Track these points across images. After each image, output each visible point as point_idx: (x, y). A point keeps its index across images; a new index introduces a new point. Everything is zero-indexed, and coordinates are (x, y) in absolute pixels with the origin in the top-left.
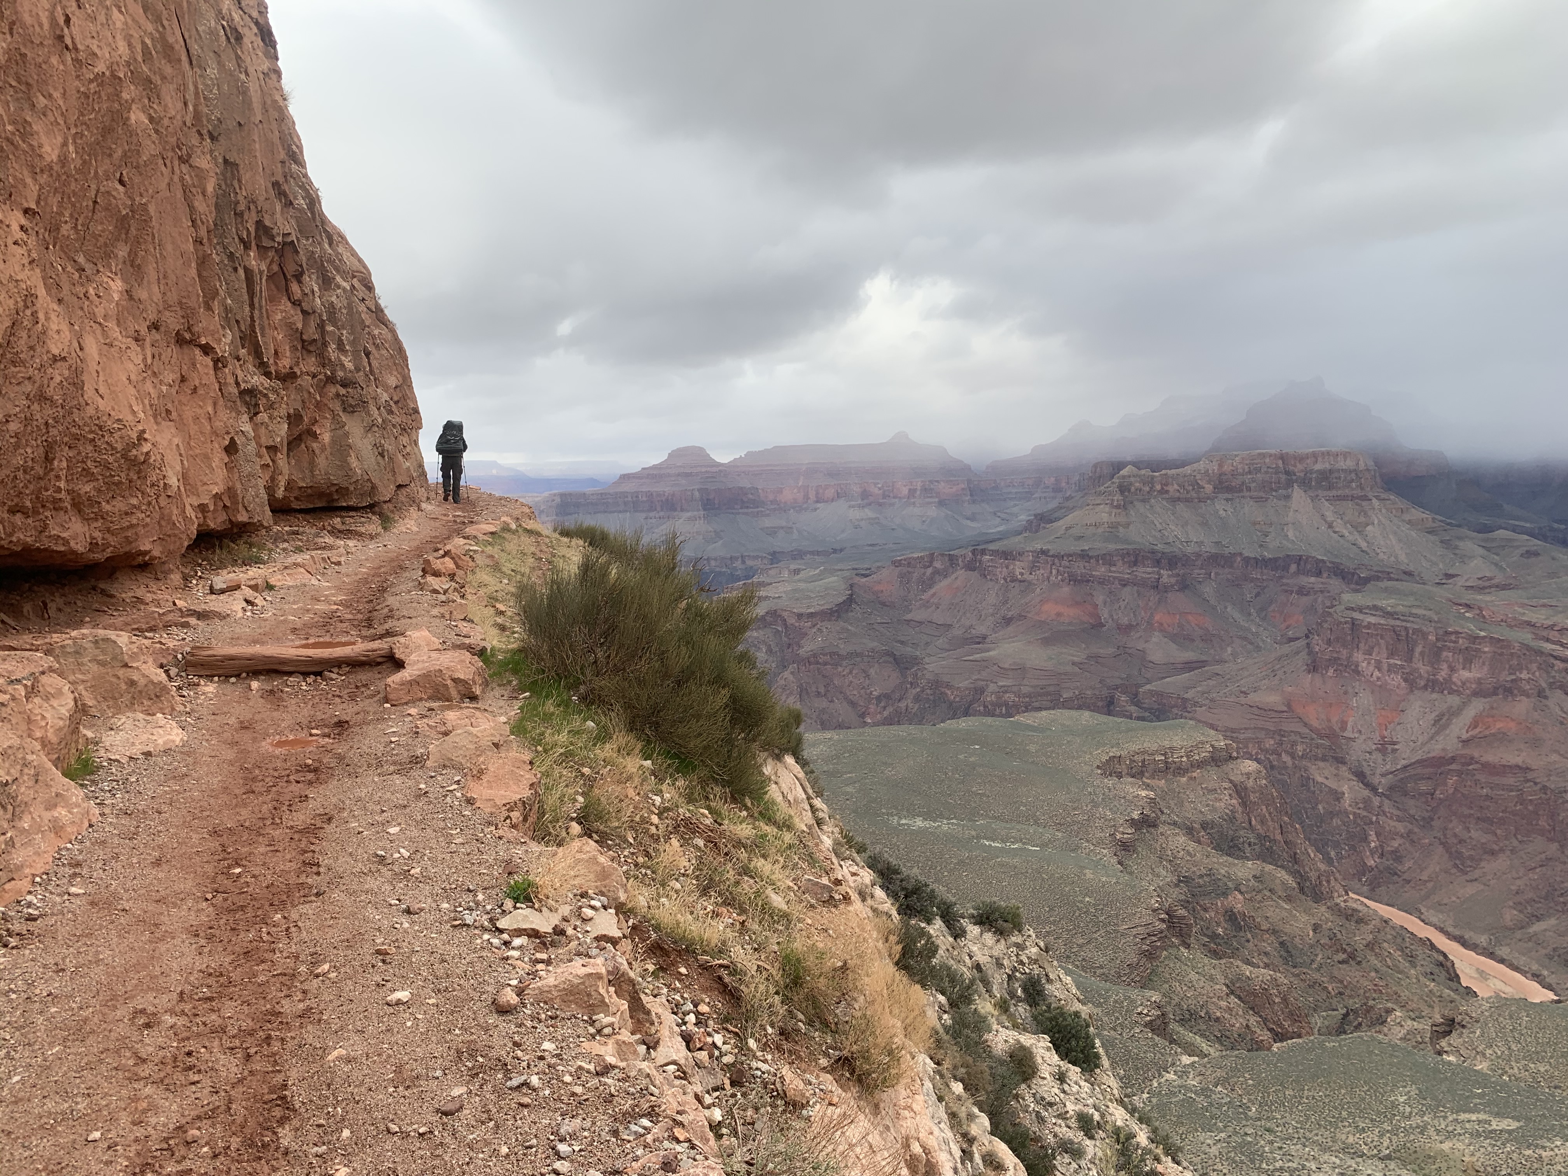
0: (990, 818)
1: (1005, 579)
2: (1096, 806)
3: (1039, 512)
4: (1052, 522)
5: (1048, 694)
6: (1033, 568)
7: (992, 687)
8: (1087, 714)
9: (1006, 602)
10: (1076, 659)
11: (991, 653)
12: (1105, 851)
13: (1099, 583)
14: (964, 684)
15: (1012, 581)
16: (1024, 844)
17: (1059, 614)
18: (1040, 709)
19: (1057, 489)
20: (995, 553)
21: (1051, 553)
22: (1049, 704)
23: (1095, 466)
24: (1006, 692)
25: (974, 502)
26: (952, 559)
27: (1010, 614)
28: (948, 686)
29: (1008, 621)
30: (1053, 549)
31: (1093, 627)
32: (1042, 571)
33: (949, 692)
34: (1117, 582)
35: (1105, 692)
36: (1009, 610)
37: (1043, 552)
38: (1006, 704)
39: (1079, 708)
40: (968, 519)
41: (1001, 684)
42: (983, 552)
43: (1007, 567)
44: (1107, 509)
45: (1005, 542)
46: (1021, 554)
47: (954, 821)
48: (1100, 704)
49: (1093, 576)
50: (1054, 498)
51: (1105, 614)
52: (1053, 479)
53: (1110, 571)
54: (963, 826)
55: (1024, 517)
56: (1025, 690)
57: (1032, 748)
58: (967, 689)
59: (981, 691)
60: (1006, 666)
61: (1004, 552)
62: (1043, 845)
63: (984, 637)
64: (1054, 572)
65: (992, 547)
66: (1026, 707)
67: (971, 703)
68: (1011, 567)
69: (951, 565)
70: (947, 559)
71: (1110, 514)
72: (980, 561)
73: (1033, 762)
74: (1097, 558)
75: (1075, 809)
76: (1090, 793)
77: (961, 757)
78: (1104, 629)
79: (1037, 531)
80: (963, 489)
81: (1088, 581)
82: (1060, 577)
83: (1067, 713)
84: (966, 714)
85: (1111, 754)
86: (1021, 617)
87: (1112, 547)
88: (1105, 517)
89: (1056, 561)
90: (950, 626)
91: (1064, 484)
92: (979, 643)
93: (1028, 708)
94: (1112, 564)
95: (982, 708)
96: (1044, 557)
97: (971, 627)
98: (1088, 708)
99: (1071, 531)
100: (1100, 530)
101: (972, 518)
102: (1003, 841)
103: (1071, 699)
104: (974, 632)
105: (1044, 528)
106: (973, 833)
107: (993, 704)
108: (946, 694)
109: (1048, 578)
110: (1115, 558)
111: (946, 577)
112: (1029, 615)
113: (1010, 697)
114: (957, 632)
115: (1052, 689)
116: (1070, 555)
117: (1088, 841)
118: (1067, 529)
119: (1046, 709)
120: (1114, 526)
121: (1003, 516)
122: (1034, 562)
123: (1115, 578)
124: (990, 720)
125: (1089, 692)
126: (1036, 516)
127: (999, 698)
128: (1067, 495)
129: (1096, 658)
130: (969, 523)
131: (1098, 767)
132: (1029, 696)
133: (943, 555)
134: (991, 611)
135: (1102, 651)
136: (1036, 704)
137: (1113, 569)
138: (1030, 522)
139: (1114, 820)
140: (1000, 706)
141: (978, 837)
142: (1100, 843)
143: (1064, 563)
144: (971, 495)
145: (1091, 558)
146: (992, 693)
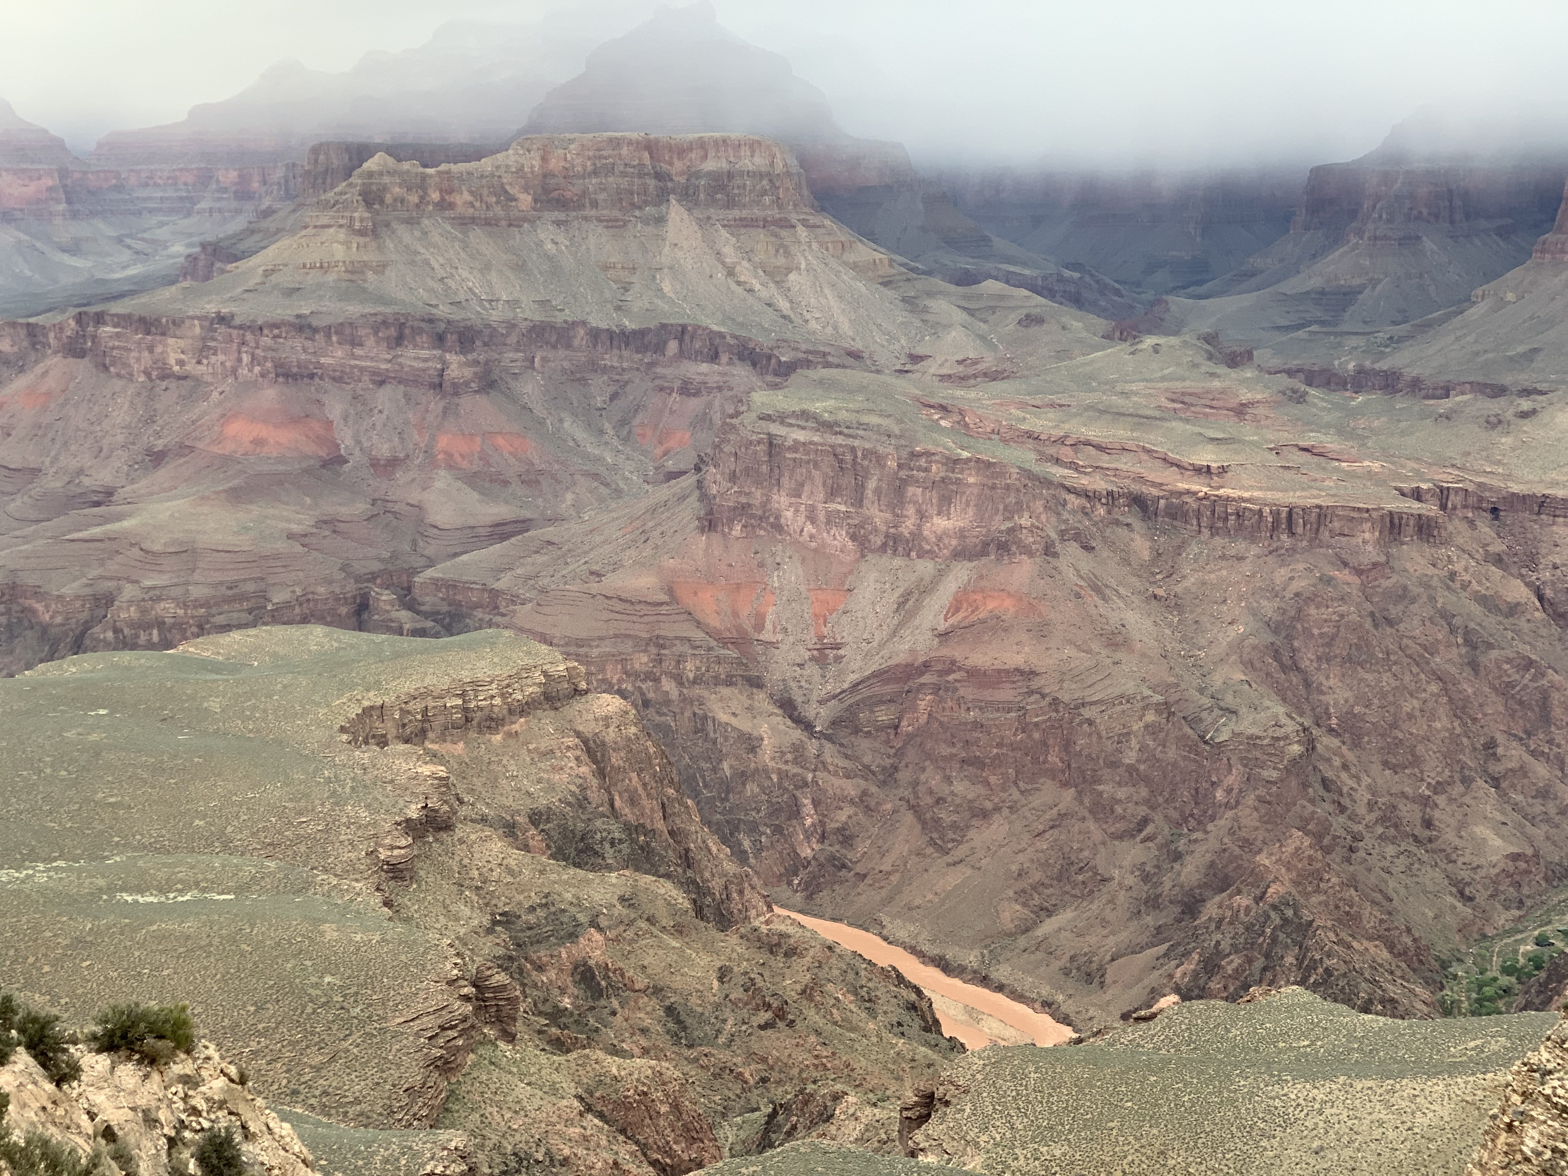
0: (135, 849)
1: (148, 375)
2: (339, 802)
3: (210, 238)
4: (236, 259)
5: (243, 597)
6: (203, 351)
7: (129, 591)
8: (318, 631)
9: (151, 420)
10: (295, 528)
11: (126, 524)
12: (358, 885)
13: (334, 379)
14: (69, 590)
15: (163, 378)
16: (204, 890)
17: (259, 442)
18: (226, 628)
19: (243, 194)
20: (124, 320)
21: (237, 321)
22: (245, 617)
23: (316, 150)
24: (159, 599)
25: (75, 215)
26: (34, 333)
27: (160, 445)
28: (37, 593)
29: (157, 458)
30: (242, 311)
31: (325, 464)
32: (221, 357)
33: (39, 607)
34: (366, 378)
35: (351, 587)
36: (158, 435)
37: (222, 319)
38: (160, 624)
39: (305, 620)
40: (64, 250)
41: (148, 583)
42: (99, 319)
43: (151, 350)
44: (342, 235)
45: (144, 299)
46: (177, 323)
47: (61, 863)
48: (344, 610)
49: (320, 366)
50: (238, 211)
51: (346, 439)
52: (233, 175)
53: (353, 356)
54: (80, 870)
55: (179, 249)
56: (197, 592)
57: (214, 705)
58: (77, 597)
59: (105, 601)
60: (157, 547)
61: (142, 320)
62: (241, 890)
63: (109, 493)
64: (246, 358)
65: (117, 308)
66: (201, 627)
67: (87, 626)
68: (159, 349)
69: (33, 345)
70: (23, 333)
71: (347, 244)
72: (94, 337)
73: (216, 732)
74: (328, 331)
75: (300, 813)
76: (329, 781)
77: (70, 735)
78: (347, 467)
79: (207, 278)
80: (50, 189)
81: (312, 376)
82: (257, 369)
83: (279, 631)
84: (78, 646)
85: (366, 703)
86: (184, 449)
87: (354, 309)
88: (339, 252)
89: (249, 337)
90: (35, 472)
91: (255, 185)
92: (97, 504)
93: (202, 629)
94: (355, 343)
95: (110, 635)
96: (222, 329)
97: (80, 472)
98: (321, 619)
99: (274, 278)
100: (331, 277)
101: (74, 249)
102: (161, 891)
103: (287, 605)
104: (87, 481)
105: (222, 271)
106: (101, 882)
107: (132, 624)
108: (34, 612)
109: (234, 371)
110: (362, 332)
111: (22, 370)
112: (200, 445)
113: (167, 609)
114: (52, 483)
115: (250, 587)
116: (276, 326)
117: (326, 870)
118: (267, 273)
119: (239, 627)
120: (356, 270)
121: (139, 245)
122: (204, 339)
123: (362, 369)
124: (125, 657)
125: (321, 590)
126: (203, 246)
127: (144, 612)
128: (263, 207)
129: (329, 523)
130: (67, 259)
131: (343, 729)
132: (206, 604)
133: (14, 325)
134: (120, 438)
135: (343, 510)
136: (220, 620)
137: (358, 351)
138: (192, 259)
139: (375, 824)
140: (147, 627)
141: (111, 889)
142: (350, 869)
143: (266, 341)
144: (69, 202)
145: (315, 330)
146: (130, 602)
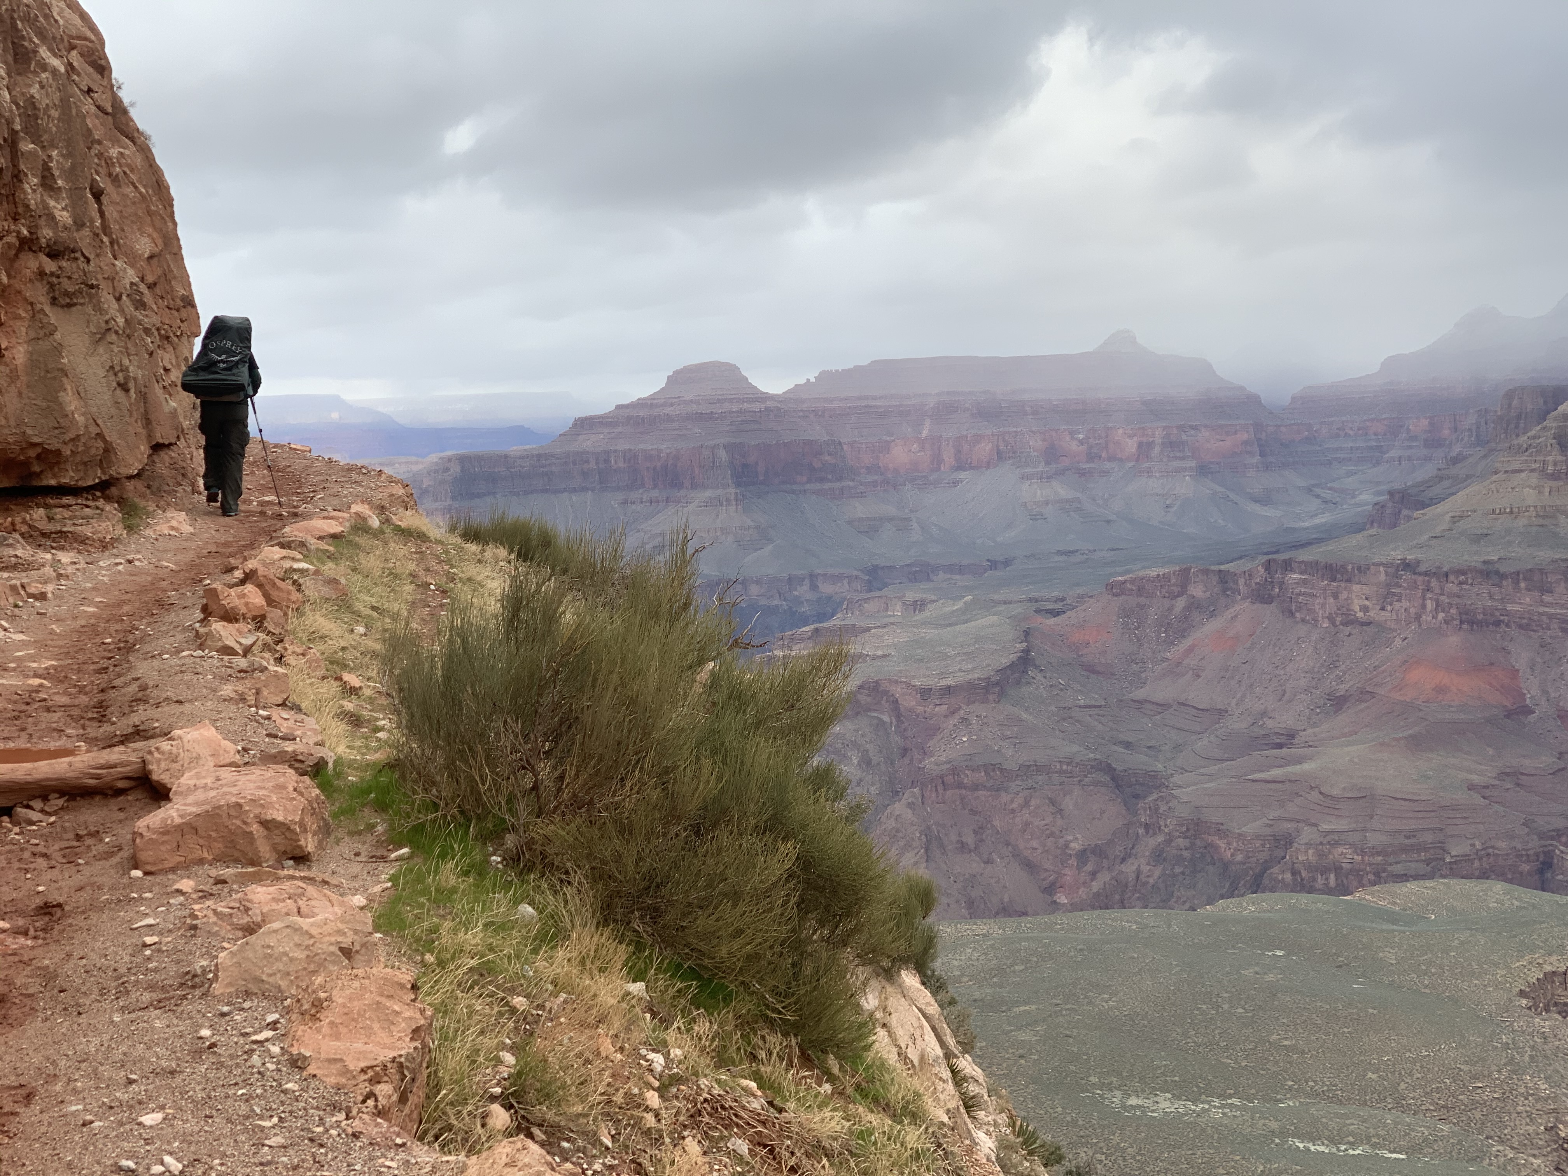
0: (1308, 1096)
1: (1331, 619)
2: (1517, 1071)
3: (1397, 486)
4: (1423, 505)
5: (1419, 848)
6: (1387, 598)
7: (1307, 834)
8: (1498, 888)
9: (1333, 665)
10: (1476, 779)
11: (1307, 766)
12: (1537, 1162)
13: (1521, 627)
14: (1250, 829)
15: (1345, 624)
17: (1441, 690)
18: (1403, 878)
19: (1433, 442)
20: (1311, 567)
21: (1422, 568)
22: (1422, 868)
23: (1510, 395)
24: (1337, 843)
25: (1267, 467)
26: (1225, 580)
27: (1342, 689)
28: (1220, 831)
29: (1338, 702)
30: (1429, 558)
31: (1509, 714)
32: (1405, 604)
33: (1222, 844)
34: (1555, 625)
35: (1534, 844)
36: (1340, 680)
37: (1406, 566)
38: (1337, 869)
39: (1484, 875)
40: (1257, 501)
41: (1325, 827)
42: (1287, 566)
43: (1336, 596)
44: (1534, 480)
45: (1331, 546)
46: (1363, 570)
47: (1235, 1101)
48: (1525, 867)
49: (1507, 613)
50: (1428, 459)
51: (1531, 689)
52: (1425, 423)
53: (1543, 604)
54: (1254, 1110)
55: (1366, 497)
56: (1375, 839)
57: (1390, 956)
58: (1258, 837)
59: (1285, 842)
60: (1335, 792)
61: (1328, 567)
62: (1413, 1150)
63: (1291, 736)
64: (1430, 604)
65: (1305, 555)
66: (1377, 874)
67: (1266, 866)
68: (1344, 595)
69: (1224, 590)
70: (1215, 579)
71: (1539, 489)
72: (1281, 584)
73: (1391, 984)
74: (1516, 577)
75: (1476, 1078)
76: (1506, 1046)
77: (1248, 973)
78: (1532, 718)
79: (1395, 525)
80: (1245, 443)
81: (1498, 623)
82: (1441, 616)
83: (1457, 885)
84: (1257, 886)
85: (1548, 968)
86: (1365, 694)
87: (1544, 555)
88: (1530, 496)
89: (1434, 583)
90: (1222, 713)
91: (1446, 432)
92: (1280, 746)
93: (1380, 877)
94: (1545, 589)
95: (1288, 876)
96: (1407, 576)
97: (1264, 714)
98: (1502, 876)
99: (1461, 524)
100: (1522, 522)
101: (1265, 500)
102: (1333, 1141)
103: (1466, 858)
104: (1270, 723)
105: (1409, 518)
106: (1274, 1125)
107: (1309, 867)
108: (1216, 848)
109: (1418, 617)
110: (1551, 578)
111: (1213, 614)
112: (1381, 691)
113: (1344, 855)
114: (1236, 724)
115: (1429, 837)
116: (1462, 572)
117: (1501, 1142)
118: (1455, 520)
119: (1417, 877)
120: (1549, 514)
121: (1327, 494)
122: (1388, 585)
123: (1551, 617)
124: (1303, 899)
125: (1502, 845)
126: (1391, 493)
127: (1321, 855)
128: (1454, 454)
129: (1514, 776)
130: (1258, 509)
131: (1522, 994)
132: (1383, 852)
133: (1206, 572)
134: (1303, 683)
135: (1527, 762)
136: (1398, 869)
137: (1547, 598)
138: (1379, 507)
140: (1325, 871)
141: (1283, 1134)
142: (1527, 1144)
143: (1451, 587)
144: (1262, 454)
145: (1503, 576)
146: (1309, 845)
